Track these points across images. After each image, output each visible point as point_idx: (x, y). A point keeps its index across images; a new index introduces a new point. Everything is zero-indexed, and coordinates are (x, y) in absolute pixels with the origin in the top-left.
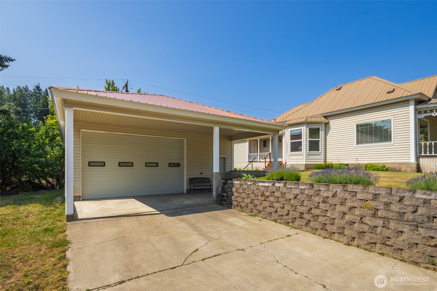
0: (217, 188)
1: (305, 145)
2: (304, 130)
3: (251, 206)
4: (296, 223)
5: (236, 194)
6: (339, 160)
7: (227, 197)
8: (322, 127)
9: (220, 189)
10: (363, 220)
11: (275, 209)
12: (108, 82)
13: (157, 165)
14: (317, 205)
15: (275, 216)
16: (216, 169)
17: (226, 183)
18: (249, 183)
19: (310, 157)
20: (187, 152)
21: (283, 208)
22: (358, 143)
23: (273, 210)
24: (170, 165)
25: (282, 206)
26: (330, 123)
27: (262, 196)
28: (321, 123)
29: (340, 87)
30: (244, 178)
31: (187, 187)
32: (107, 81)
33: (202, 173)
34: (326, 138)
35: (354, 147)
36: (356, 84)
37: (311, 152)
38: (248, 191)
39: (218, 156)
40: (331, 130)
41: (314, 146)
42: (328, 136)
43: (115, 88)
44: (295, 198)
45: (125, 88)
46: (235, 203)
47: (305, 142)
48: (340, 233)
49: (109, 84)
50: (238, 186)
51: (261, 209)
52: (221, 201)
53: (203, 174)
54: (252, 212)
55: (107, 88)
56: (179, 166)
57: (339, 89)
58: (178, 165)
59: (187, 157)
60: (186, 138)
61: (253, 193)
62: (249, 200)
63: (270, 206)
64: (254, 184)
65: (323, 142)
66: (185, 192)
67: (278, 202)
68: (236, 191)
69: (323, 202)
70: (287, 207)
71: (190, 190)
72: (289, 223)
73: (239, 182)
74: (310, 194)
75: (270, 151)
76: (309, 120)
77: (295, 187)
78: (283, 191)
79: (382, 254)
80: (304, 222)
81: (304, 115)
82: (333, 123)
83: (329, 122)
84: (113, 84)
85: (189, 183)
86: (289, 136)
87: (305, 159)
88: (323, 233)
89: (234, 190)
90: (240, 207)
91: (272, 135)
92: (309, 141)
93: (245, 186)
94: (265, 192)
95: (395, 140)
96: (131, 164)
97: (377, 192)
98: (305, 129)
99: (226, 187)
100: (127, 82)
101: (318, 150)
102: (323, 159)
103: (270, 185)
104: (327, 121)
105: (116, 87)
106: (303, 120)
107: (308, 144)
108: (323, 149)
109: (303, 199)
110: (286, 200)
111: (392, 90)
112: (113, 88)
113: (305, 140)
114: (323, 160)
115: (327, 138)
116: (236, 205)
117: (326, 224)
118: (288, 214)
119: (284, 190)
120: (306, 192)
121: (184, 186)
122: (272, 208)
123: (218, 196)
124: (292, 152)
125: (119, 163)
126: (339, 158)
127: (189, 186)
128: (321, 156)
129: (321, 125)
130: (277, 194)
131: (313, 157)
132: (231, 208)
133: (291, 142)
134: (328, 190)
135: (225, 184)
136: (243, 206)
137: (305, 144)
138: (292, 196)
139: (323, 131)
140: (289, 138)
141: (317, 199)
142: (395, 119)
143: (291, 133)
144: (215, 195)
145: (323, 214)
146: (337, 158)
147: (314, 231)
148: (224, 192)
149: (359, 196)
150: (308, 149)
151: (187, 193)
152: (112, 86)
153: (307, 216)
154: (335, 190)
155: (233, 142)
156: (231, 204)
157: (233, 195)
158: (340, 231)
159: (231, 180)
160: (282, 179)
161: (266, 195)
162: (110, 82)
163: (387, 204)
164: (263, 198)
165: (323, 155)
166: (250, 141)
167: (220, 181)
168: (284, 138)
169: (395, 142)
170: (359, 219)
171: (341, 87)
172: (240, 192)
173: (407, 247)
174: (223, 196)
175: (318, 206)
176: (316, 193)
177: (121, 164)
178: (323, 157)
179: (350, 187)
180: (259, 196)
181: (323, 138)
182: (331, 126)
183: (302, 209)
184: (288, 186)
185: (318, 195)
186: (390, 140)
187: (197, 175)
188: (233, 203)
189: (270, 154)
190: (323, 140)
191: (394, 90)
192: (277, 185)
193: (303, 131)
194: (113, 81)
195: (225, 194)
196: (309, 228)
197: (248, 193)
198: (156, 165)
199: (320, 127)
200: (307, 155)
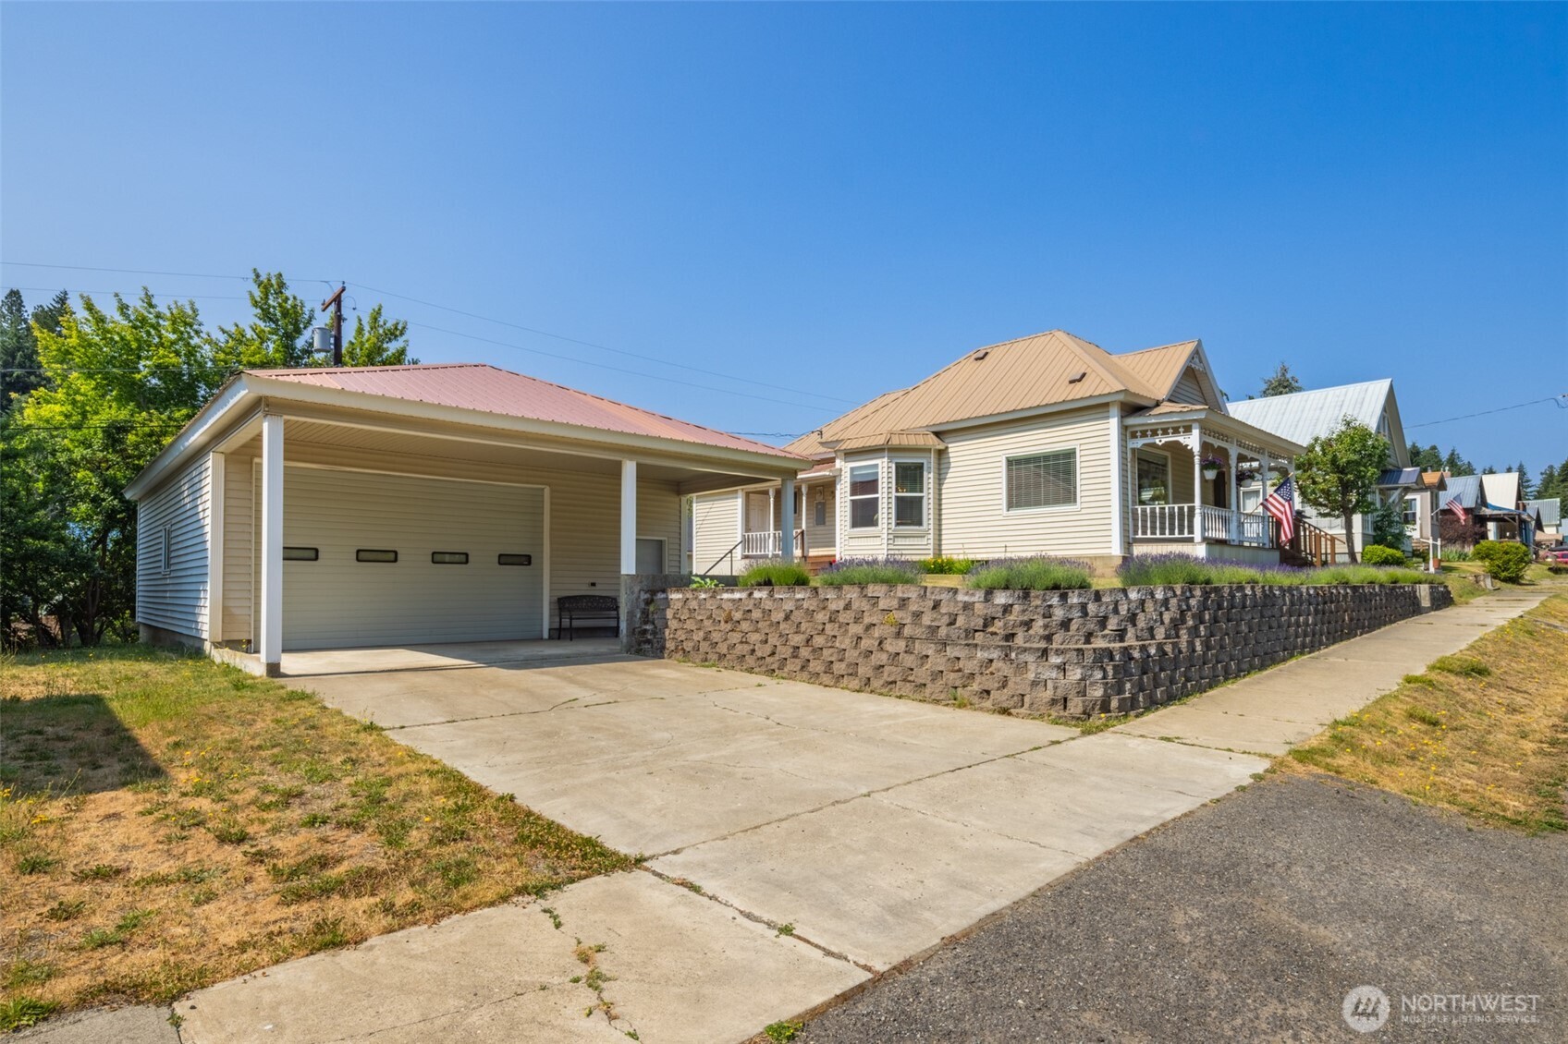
0: (631, 614)
1: (885, 510)
2: (884, 469)
3: (704, 646)
4: (786, 670)
5: (673, 624)
6: (967, 551)
7: (654, 633)
8: (930, 463)
9: (638, 615)
10: (884, 646)
11: (751, 647)
12: (261, 279)
13: (465, 558)
14: (820, 627)
15: (750, 661)
16: (628, 565)
17: (652, 601)
18: (703, 596)
19: (899, 541)
20: (551, 523)
21: (766, 642)
22: (1010, 506)
23: (747, 648)
24: (504, 559)
25: (763, 637)
26: (950, 450)
27: (726, 622)
28: (927, 450)
29: (984, 352)
30: (694, 586)
31: (551, 623)
32: (258, 276)
33: (593, 584)
34: (940, 490)
35: (1001, 517)
36: (1020, 346)
37: (901, 527)
38: (699, 614)
39: (634, 537)
40: (951, 470)
41: (908, 512)
42: (944, 486)
43: (289, 302)
44: (787, 618)
45: (332, 308)
46: (670, 645)
47: (885, 500)
48: (851, 675)
49: (266, 288)
50: (679, 605)
51: (724, 651)
52: (639, 645)
53: (598, 587)
54: (706, 660)
55: (258, 299)
56: (529, 563)
57: (982, 358)
58: (526, 560)
59: (552, 537)
60: (549, 485)
61: (710, 617)
62: (701, 634)
63: (742, 642)
64: (713, 597)
65: (931, 501)
66: (546, 635)
67: (757, 631)
68: (674, 618)
69: (831, 621)
70: (773, 640)
71: (560, 630)
72: (774, 670)
73: (680, 596)
74: (811, 608)
75: (804, 527)
76: (895, 441)
77: (788, 596)
78: (767, 608)
79: (900, 697)
80: (798, 663)
81: (885, 428)
82: (959, 451)
83: (947, 448)
84: (282, 285)
85: (557, 612)
86: (848, 485)
87: (885, 546)
88: (826, 679)
89: (669, 614)
90: (681, 652)
91: (780, 482)
92: (897, 498)
93: (693, 604)
94: (733, 613)
95: (1083, 500)
96: (392, 556)
97: (906, 596)
98: (885, 465)
99: (651, 608)
100: (344, 289)
101: (920, 523)
102: (931, 547)
103: (743, 595)
104: (941, 447)
105: (295, 298)
106: (880, 441)
107: (893, 505)
108: (931, 522)
109: (799, 620)
110: (771, 625)
111: (1078, 377)
112: (280, 300)
113: (886, 496)
114: (931, 552)
115: (943, 491)
116: (673, 648)
117: (832, 662)
118: (773, 654)
119: (768, 605)
120: (805, 605)
121: (542, 619)
122: (746, 646)
123: (632, 632)
124: (856, 529)
125: (358, 551)
126: (966, 546)
127: (557, 619)
128: (928, 539)
129: (927, 455)
130: (756, 614)
131: (908, 541)
132: (663, 658)
133: (853, 501)
134: (839, 597)
135: (649, 602)
136: (687, 649)
137: (885, 505)
138: (781, 616)
139: (932, 473)
140: (848, 489)
141: (821, 617)
142: (1083, 447)
143: (852, 476)
144: (625, 631)
145: (830, 644)
146: (961, 546)
147: (814, 678)
148: (646, 623)
149: (883, 604)
150: (893, 521)
151: (551, 638)
152: (276, 293)
153: (804, 652)
154: (849, 596)
155: (684, 499)
156: (663, 648)
157: (667, 627)
158: (850, 671)
159: (664, 591)
160: (768, 583)
161: (735, 619)
162: (269, 280)
163: (917, 615)
164: (729, 626)
165: (931, 536)
166: (748, 494)
167: (639, 597)
168: (838, 487)
169: (1085, 505)
170: (877, 644)
171: (987, 354)
172: (682, 618)
173: (930, 678)
174: (645, 631)
175: (823, 629)
176: (821, 606)
177: (362, 556)
178: (931, 541)
179: (872, 590)
180: (722, 623)
181: (931, 491)
182: (951, 460)
183: (797, 639)
184: (777, 596)
185: (824, 608)
186: (1075, 501)
187: (583, 590)
188: (667, 646)
189: (802, 533)
190: (931, 496)
191: (1084, 375)
192: (757, 594)
193: (880, 470)
194: (280, 275)
195: (648, 627)
196: (805, 675)
197: (700, 618)
198: (463, 557)
199: (925, 461)
200: (891, 537)
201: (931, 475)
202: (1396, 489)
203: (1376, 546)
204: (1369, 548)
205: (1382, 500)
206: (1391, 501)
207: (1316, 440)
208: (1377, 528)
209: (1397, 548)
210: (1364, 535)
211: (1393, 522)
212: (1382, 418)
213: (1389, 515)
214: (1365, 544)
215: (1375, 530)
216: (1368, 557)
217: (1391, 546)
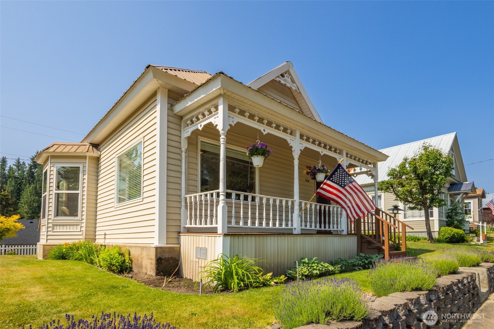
1: (48, 204)
8: (85, 167)
19: (57, 229)
28: (82, 157)
34: (97, 188)
37: (60, 218)
40: (101, 172)
41: (66, 206)
42: (99, 186)
47: (48, 196)
65: (85, 197)
83: (100, 155)
92: (57, 194)
98: (48, 169)
101: (75, 214)
107: (54, 201)
108: (84, 213)
113: (48, 193)
114: (83, 235)
124: (43, 219)
128: (81, 227)
129: (83, 161)
131: (64, 229)
139: (87, 175)
150: (53, 213)
165: (84, 225)
178: (85, 229)
181: (86, 189)
182: (101, 164)
190: (86, 193)
199: (81, 166)
200: (50, 225)
201: (86, 177)
202: (459, 194)
203: (447, 228)
204: (443, 228)
205: (451, 200)
206: (457, 200)
207: (406, 160)
208: (448, 217)
209: (460, 228)
210: (440, 221)
211: (458, 213)
212: (452, 149)
213: (455, 209)
214: (440, 226)
215: (447, 218)
216: (442, 234)
217: (457, 227)
